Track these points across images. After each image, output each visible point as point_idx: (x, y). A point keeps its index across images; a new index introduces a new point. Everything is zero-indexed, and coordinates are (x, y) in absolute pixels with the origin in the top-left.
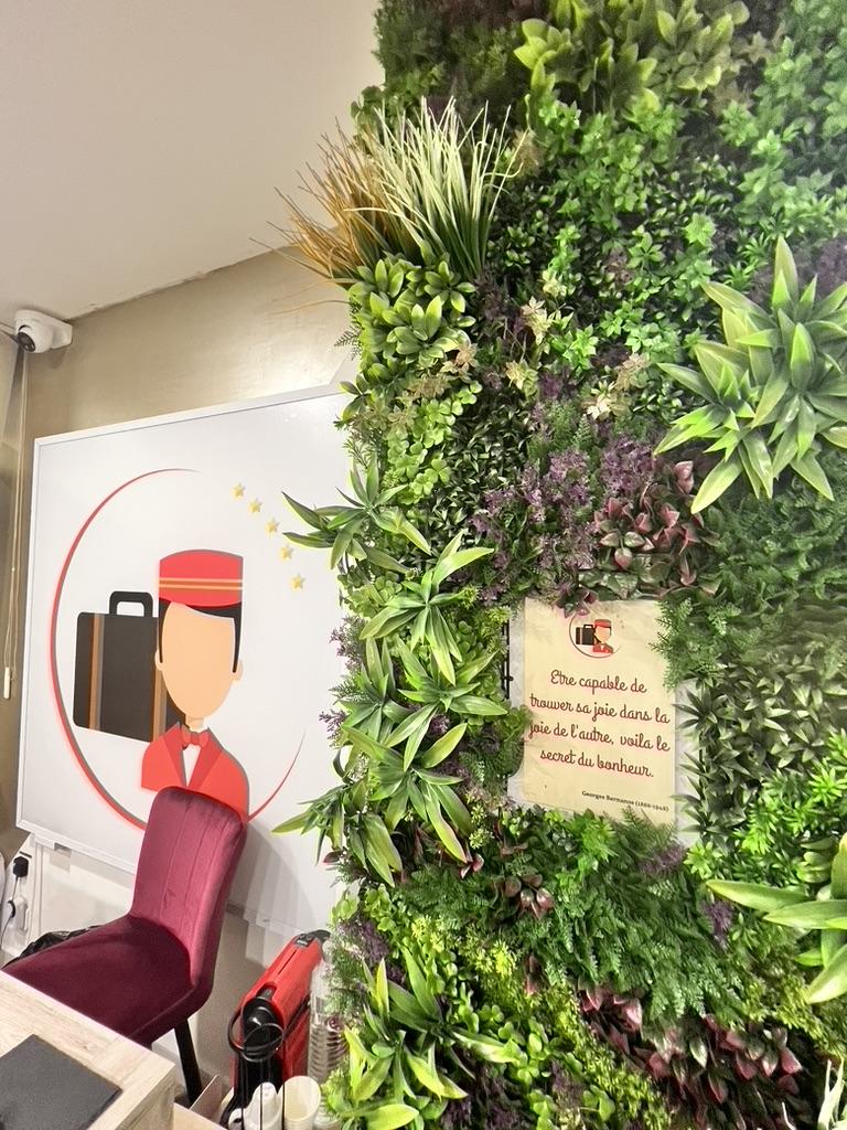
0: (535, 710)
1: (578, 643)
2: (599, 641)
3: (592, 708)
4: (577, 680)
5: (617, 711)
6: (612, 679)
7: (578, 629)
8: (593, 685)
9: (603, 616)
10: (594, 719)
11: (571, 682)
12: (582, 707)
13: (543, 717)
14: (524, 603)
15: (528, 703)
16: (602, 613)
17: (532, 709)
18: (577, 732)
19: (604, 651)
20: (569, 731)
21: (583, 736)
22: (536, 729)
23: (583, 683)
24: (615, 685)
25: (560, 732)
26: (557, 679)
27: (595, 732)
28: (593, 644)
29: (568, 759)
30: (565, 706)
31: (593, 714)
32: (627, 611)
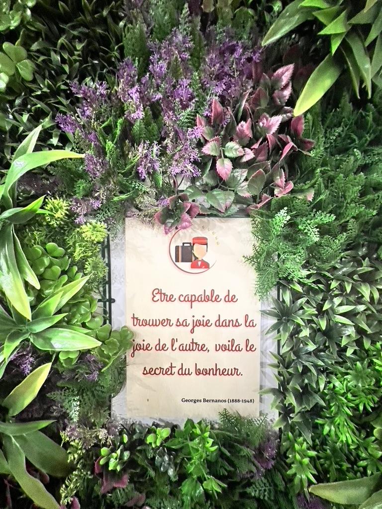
0: (137, 329)
1: (177, 260)
2: (196, 258)
3: (190, 321)
4: (176, 296)
5: (213, 321)
6: (208, 293)
7: (177, 248)
8: (191, 300)
9: (200, 234)
10: (192, 331)
11: (170, 299)
12: (181, 321)
13: (145, 335)
14: (124, 223)
15: (129, 323)
16: (199, 231)
17: (134, 329)
18: (176, 345)
19: (200, 267)
20: (169, 345)
21: (182, 349)
22: (138, 347)
23: (182, 299)
24: (211, 298)
25: (161, 347)
26: (158, 297)
27: (193, 343)
28: (190, 261)
29: (168, 372)
30: (165, 322)
31: (191, 327)
32: (221, 228)
